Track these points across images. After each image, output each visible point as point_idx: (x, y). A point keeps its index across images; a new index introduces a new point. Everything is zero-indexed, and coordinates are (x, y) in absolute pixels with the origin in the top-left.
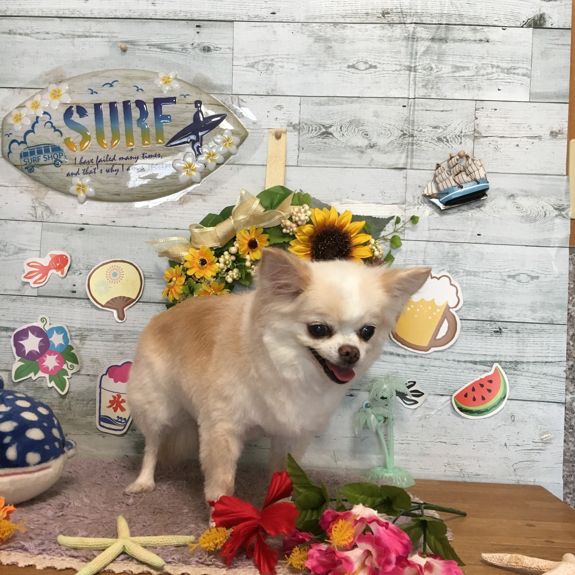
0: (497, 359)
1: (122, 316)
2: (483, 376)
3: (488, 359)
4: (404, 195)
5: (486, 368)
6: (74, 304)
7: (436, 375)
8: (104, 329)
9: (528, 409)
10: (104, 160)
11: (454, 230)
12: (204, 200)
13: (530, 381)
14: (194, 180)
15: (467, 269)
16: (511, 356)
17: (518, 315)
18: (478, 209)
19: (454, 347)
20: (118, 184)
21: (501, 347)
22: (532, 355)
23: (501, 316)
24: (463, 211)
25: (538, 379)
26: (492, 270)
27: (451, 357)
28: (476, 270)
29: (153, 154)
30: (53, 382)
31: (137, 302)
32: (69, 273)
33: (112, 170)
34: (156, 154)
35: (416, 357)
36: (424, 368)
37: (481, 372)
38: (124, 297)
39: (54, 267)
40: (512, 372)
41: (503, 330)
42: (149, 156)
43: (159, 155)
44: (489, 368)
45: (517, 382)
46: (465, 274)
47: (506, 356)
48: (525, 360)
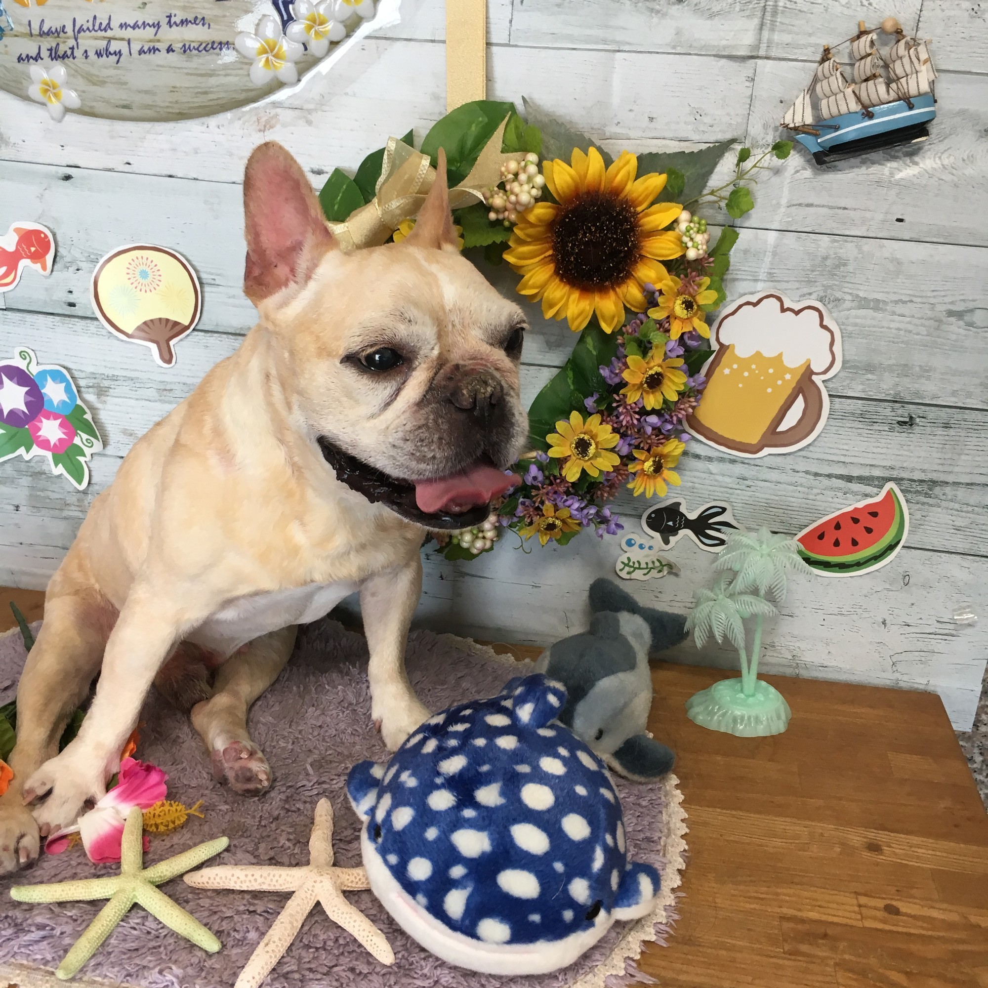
0: (894, 474)
1: (168, 356)
2: (861, 505)
3: (877, 473)
4: (745, 121)
5: (869, 489)
6: (75, 328)
7: (767, 496)
8: (137, 378)
9: (939, 566)
10: (88, 29)
11: (845, 208)
12: (309, 123)
13: (953, 518)
14: (283, 78)
15: (861, 294)
16: (924, 471)
17: (954, 393)
18: (908, 160)
19: (811, 448)
20: (126, 83)
21: (906, 453)
22: (968, 470)
23: (917, 393)
24: (873, 163)
25: (969, 515)
26: (914, 299)
27: (802, 466)
28: (879, 296)
29: (191, 18)
30: (60, 465)
31: (194, 330)
32: (56, 267)
33: (108, 54)
34: (196, 18)
35: (733, 461)
36: (746, 482)
37: (859, 497)
38: (167, 320)
39: (26, 254)
40: (922, 499)
41: (918, 420)
42: (182, 22)
43: (203, 19)
44: (875, 490)
45: (927, 518)
46: (855, 304)
47: (913, 470)
48: (950, 479)
